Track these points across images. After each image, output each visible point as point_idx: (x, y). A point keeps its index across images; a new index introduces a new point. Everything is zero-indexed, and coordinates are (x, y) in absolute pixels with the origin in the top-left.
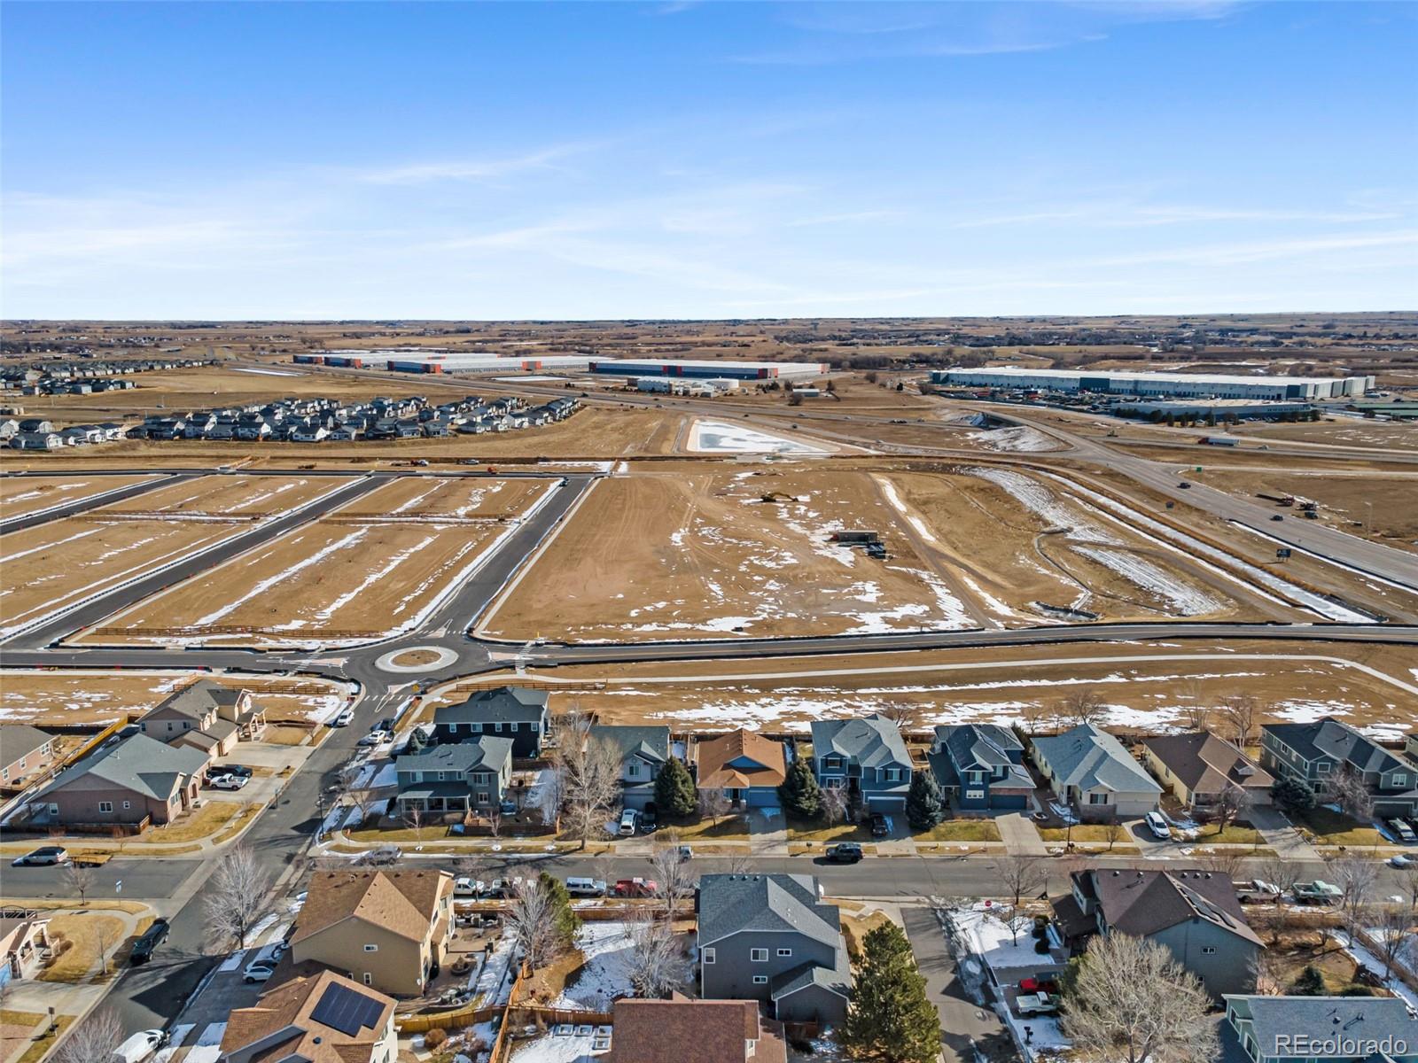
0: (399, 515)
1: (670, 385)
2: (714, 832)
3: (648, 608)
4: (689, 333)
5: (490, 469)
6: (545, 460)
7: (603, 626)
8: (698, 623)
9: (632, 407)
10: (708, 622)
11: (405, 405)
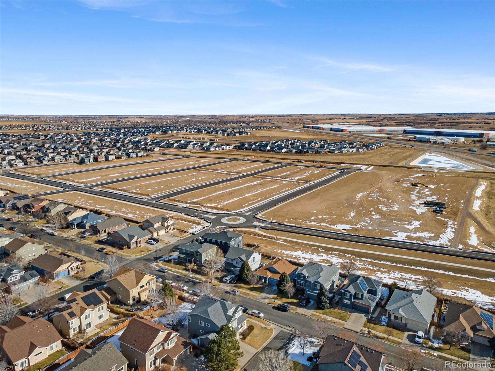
0: (278, 177)
2: (252, 289)
3: (320, 217)
4: (465, 118)
5: (320, 165)
6: (344, 163)
7: (299, 220)
8: (331, 224)
10: (336, 225)
11: (319, 142)
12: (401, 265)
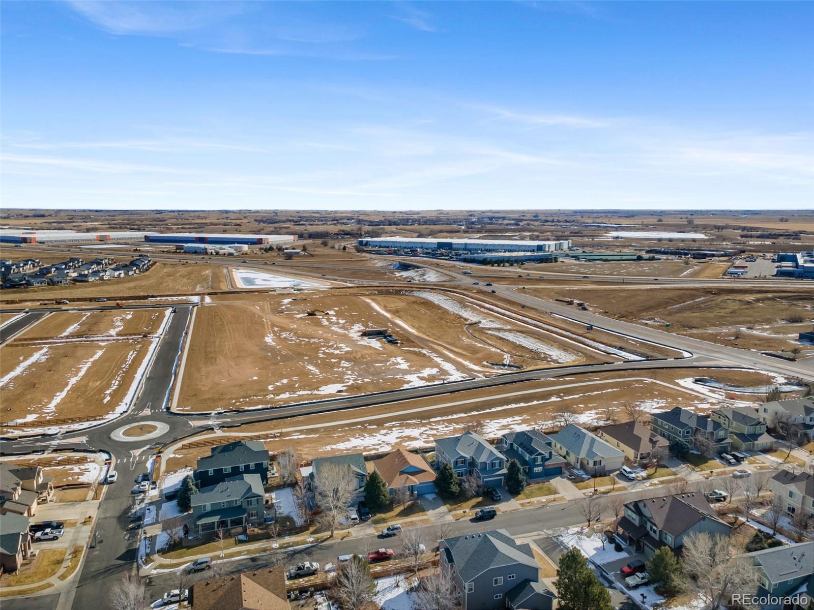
0: (67, 337)
1: (206, 249)
2: (406, 513)
3: (278, 384)
4: (199, 217)
5: (118, 304)
6: (153, 296)
7: (255, 398)
8: (314, 389)
9: (187, 262)
10: (320, 389)
11: (25, 265)
12: (475, 413)
